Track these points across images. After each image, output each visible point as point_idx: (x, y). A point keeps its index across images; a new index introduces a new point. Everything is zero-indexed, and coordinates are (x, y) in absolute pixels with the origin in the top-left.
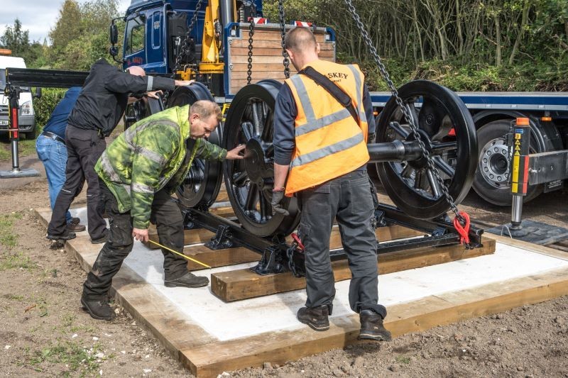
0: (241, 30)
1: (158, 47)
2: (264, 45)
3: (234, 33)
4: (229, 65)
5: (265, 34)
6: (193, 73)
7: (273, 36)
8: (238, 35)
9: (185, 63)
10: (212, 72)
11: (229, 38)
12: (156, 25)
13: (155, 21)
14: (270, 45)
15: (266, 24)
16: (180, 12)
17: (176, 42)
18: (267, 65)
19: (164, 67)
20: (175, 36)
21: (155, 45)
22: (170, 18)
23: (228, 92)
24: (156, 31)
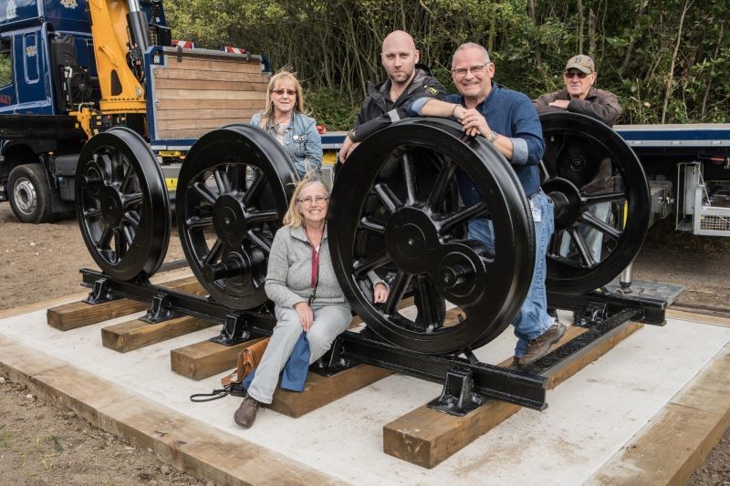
0: (166, 57)
1: (36, 81)
2: (194, 76)
3: (157, 59)
4: (154, 102)
5: (194, 62)
6: (94, 113)
7: (203, 65)
8: (162, 62)
9: (79, 101)
10: (126, 112)
11: (152, 67)
12: (31, 51)
13: (28, 45)
14: (201, 76)
15: (194, 50)
16: (64, 35)
17: (66, 73)
18: (199, 101)
19: (48, 108)
20: (63, 66)
21: (31, 79)
22: (53, 41)
23: (154, 138)
24: (31, 60)
